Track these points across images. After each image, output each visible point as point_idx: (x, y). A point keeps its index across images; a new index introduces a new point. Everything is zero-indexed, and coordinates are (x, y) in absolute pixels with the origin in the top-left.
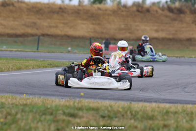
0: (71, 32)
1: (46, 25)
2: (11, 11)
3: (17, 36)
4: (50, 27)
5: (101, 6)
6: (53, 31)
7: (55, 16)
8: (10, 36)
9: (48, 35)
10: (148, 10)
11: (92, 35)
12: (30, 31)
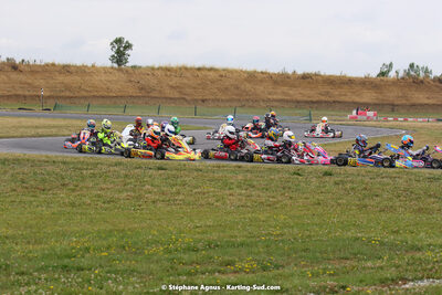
0: (357, 99)
1: (337, 94)
2: (309, 83)
3: (312, 102)
4: (340, 95)
5: (384, 78)
6: (343, 98)
7: (346, 86)
8: (307, 102)
9: (339, 102)
10: (422, 82)
11: (376, 102)
12: (323, 98)
